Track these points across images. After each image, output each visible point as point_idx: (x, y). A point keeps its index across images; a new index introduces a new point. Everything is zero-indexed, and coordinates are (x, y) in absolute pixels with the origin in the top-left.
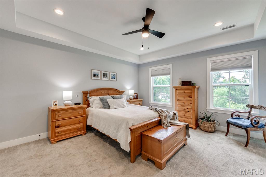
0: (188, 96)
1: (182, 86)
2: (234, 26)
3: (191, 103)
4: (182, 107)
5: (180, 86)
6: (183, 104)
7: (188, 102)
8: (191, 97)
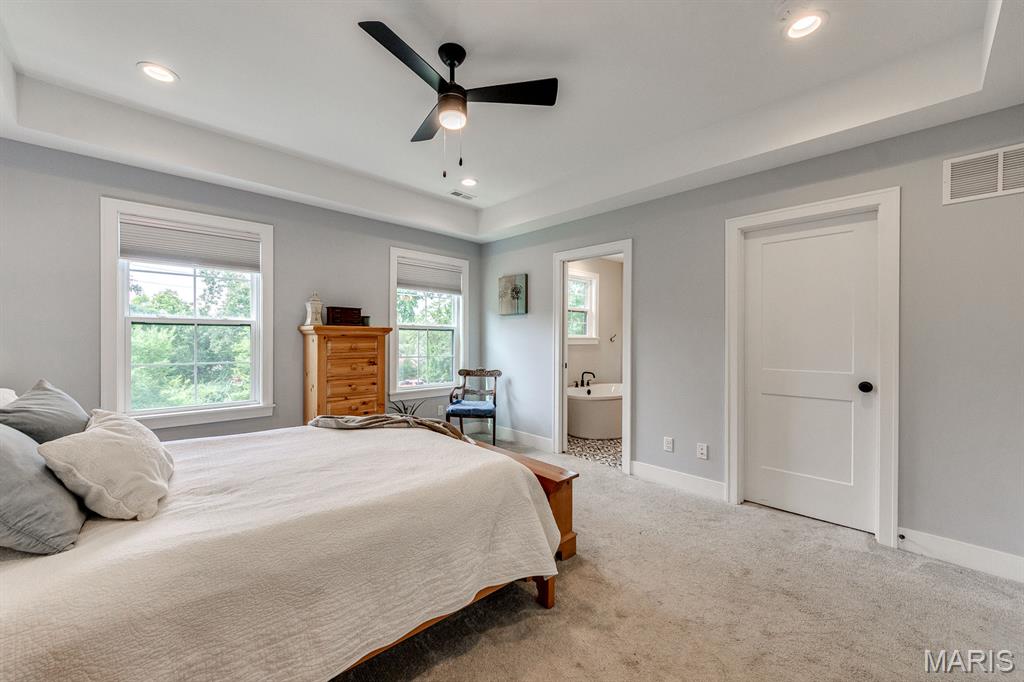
0: (366, 360)
1: (328, 324)
2: (469, 198)
3: (374, 384)
4: (346, 402)
5: (321, 323)
6: (347, 390)
7: (364, 381)
8: (374, 364)
